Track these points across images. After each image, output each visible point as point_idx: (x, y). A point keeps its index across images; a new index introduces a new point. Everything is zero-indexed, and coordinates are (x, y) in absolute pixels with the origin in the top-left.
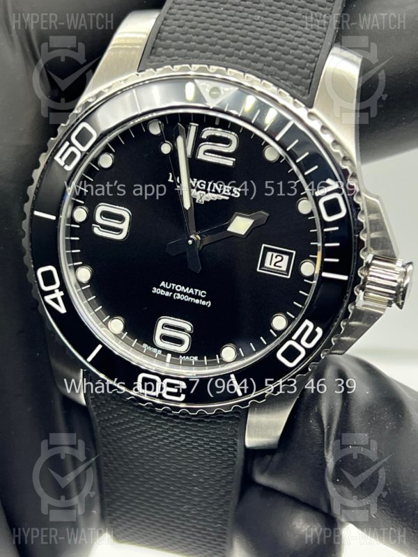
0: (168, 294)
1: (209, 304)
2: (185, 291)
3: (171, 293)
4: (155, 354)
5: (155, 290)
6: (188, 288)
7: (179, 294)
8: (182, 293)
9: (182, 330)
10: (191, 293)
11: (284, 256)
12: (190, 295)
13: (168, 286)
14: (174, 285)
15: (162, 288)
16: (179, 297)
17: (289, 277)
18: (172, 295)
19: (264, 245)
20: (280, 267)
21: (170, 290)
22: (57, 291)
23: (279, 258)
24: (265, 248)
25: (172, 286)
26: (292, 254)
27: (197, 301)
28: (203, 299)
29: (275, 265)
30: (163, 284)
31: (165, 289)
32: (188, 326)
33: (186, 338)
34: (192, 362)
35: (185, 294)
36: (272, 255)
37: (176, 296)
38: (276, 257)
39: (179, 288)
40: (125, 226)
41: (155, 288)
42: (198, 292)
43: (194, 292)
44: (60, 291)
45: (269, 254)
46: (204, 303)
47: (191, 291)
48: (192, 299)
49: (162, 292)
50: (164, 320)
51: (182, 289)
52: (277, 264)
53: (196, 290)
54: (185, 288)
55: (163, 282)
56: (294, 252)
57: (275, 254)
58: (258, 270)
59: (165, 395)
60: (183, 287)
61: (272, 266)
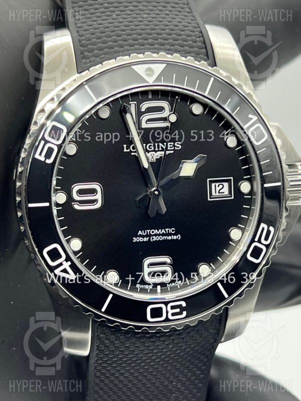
0: (146, 239)
1: (179, 237)
2: (158, 233)
3: (148, 238)
4: (147, 290)
5: (135, 240)
6: (160, 230)
7: (154, 237)
8: (157, 235)
9: (164, 263)
10: (163, 233)
11: (224, 184)
12: (163, 235)
13: (144, 233)
14: (148, 231)
15: (140, 236)
16: (155, 238)
17: (233, 198)
18: (149, 239)
19: (208, 180)
20: (223, 193)
21: (147, 236)
22: (64, 263)
23: (221, 186)
24: (209, 181)
25: (147, 232)
26: (231, 180)
27: (169, 238)
28: (174, 235)
29: (219, 193)
30: (140, 233)
31: (143, 236)
32: (168, 260)
33: (169, 269)
34: (177, 286)
35: (159, 235)
36: (215, 185)
37: (152, 238)
38: (218, 186)
39: (153, 232)
40: (99, 196)
41: (134, 238)
42: (168, 231)
43: (166, 231)
44: (67, 262)
45: (213, 185)
46: (175, 237)
47: (163, 231)
48: (165, 237)
49: (141, 239)
50: (148, 261)
51: (156, 232)
52: (220, 191)
53: (167, 230)
54: (158, 231)
55: (140, 231)
56: (232, 178)
57: (217, 184)
58: (209, 200)
59: (170, 317)
60: (156, 230)
61: (217, 194)
